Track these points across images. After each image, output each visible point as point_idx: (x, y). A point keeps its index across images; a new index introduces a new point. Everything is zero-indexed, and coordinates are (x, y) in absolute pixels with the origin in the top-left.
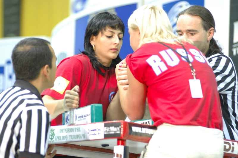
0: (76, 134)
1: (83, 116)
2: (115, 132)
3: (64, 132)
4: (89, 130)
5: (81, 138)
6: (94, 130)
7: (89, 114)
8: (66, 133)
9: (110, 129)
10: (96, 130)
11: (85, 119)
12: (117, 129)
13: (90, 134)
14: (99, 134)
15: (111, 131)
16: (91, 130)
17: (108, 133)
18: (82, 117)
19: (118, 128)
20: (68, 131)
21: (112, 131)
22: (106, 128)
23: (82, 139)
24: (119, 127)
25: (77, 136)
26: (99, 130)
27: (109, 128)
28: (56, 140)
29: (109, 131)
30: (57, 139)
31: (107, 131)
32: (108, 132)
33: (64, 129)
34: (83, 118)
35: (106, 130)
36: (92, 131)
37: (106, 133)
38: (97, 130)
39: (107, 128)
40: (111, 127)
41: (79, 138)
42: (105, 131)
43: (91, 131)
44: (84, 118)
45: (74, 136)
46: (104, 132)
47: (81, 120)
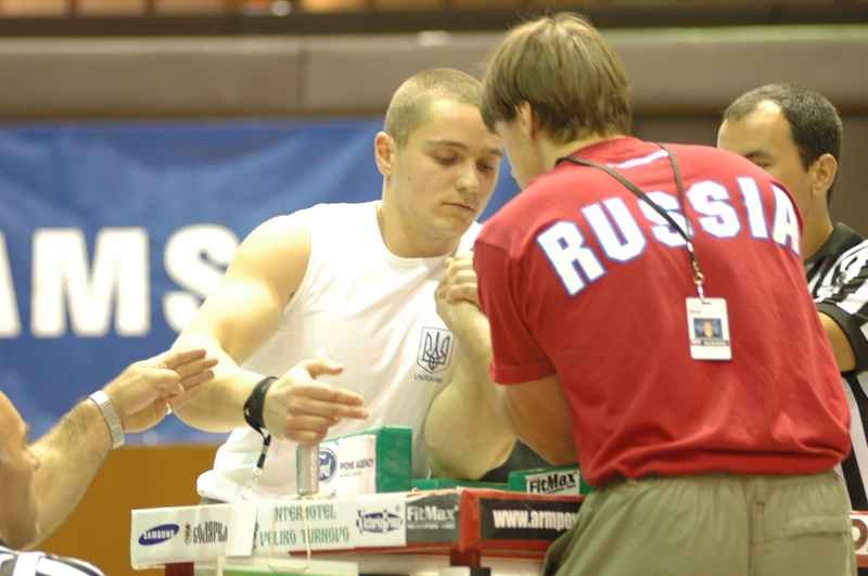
1: (355, 465)
2: (440, 523)
4: (359, 513)
5: (338, 540)
6: (374, 516)
7: (372, 460)
9: (424, 515)
10: (381, 515)
11: (359, 474)
12: (447, 515)
13: (364, 529)
14: (390, 529)
17: (419, 527)
18: (351, 465)
19: (450, 513)
21: (432, 521)
22: (413, 511)
23: (341, 544)
24: (451, 507)
26: (391, 516)
27: (421, 510)
28: (262, 544)
29: (421, 519)
30: (266, 543)
31: (416, 518)
32: (420, 522)
33: (285, 509)
34: (351, 471)
35: (413, 517)
36: (371, 520)
37: (411, 526)
38: (385, 515)
40: (428, 508)
42: (409, 518)
43: (367, 516)
44: (356, 470)
45: (317, 535)
46: (407, 521)
47: (346, 475)
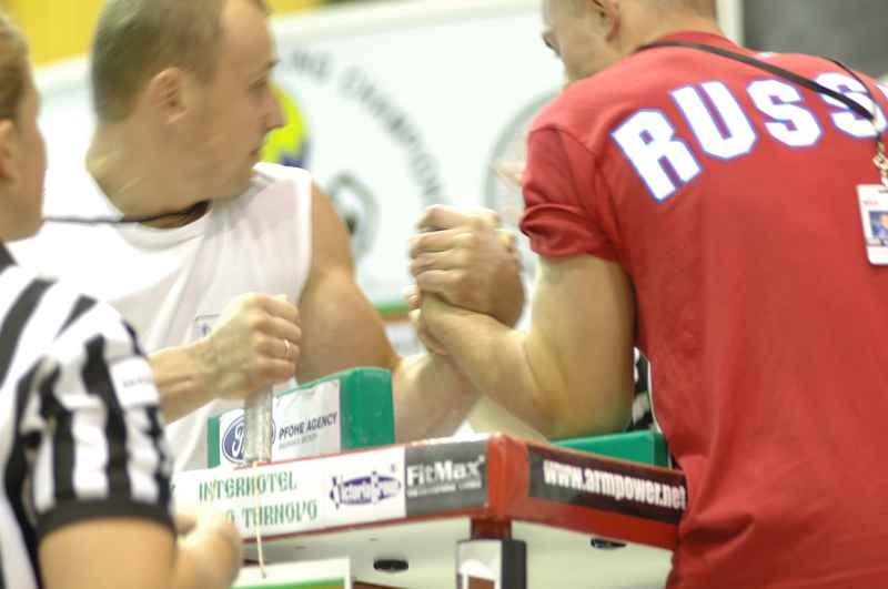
0: (273, 504)
3: (219, 496)
8: (229, 500)
15: (439, 482)
16: (347, 479)
20: (238, 488)
25: (281, 512)
39: (421, 467)
41: (291, 520)
